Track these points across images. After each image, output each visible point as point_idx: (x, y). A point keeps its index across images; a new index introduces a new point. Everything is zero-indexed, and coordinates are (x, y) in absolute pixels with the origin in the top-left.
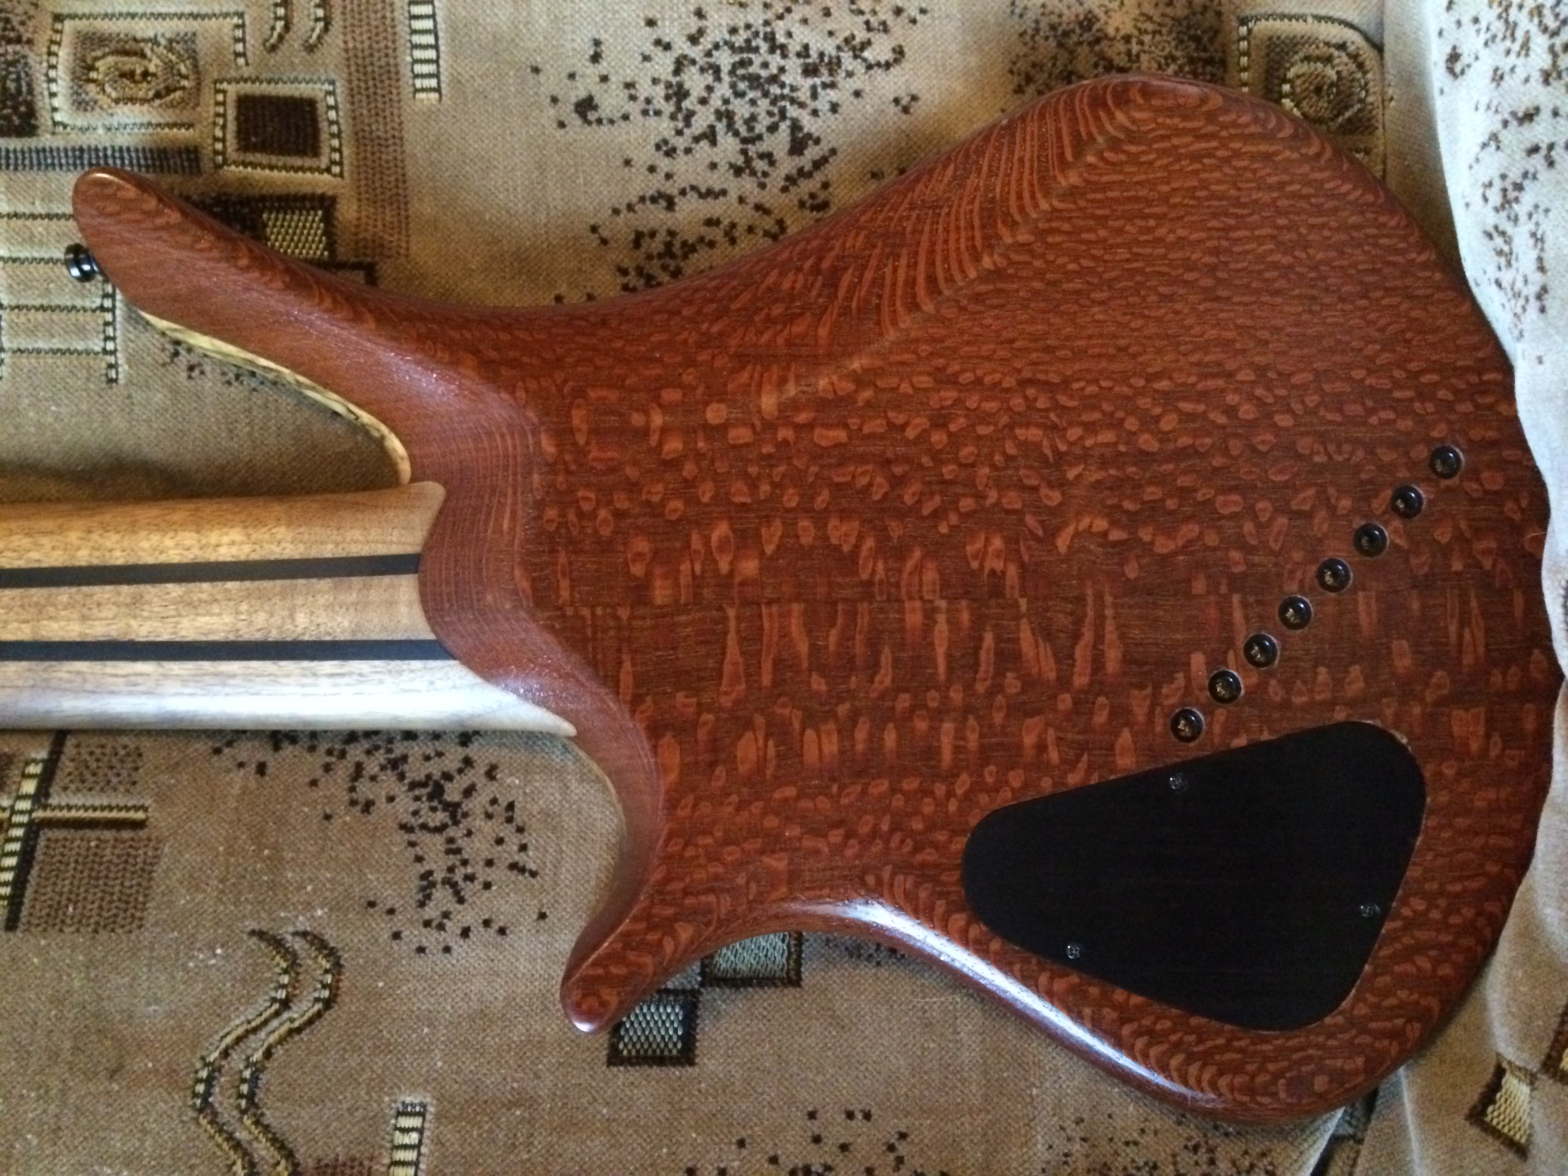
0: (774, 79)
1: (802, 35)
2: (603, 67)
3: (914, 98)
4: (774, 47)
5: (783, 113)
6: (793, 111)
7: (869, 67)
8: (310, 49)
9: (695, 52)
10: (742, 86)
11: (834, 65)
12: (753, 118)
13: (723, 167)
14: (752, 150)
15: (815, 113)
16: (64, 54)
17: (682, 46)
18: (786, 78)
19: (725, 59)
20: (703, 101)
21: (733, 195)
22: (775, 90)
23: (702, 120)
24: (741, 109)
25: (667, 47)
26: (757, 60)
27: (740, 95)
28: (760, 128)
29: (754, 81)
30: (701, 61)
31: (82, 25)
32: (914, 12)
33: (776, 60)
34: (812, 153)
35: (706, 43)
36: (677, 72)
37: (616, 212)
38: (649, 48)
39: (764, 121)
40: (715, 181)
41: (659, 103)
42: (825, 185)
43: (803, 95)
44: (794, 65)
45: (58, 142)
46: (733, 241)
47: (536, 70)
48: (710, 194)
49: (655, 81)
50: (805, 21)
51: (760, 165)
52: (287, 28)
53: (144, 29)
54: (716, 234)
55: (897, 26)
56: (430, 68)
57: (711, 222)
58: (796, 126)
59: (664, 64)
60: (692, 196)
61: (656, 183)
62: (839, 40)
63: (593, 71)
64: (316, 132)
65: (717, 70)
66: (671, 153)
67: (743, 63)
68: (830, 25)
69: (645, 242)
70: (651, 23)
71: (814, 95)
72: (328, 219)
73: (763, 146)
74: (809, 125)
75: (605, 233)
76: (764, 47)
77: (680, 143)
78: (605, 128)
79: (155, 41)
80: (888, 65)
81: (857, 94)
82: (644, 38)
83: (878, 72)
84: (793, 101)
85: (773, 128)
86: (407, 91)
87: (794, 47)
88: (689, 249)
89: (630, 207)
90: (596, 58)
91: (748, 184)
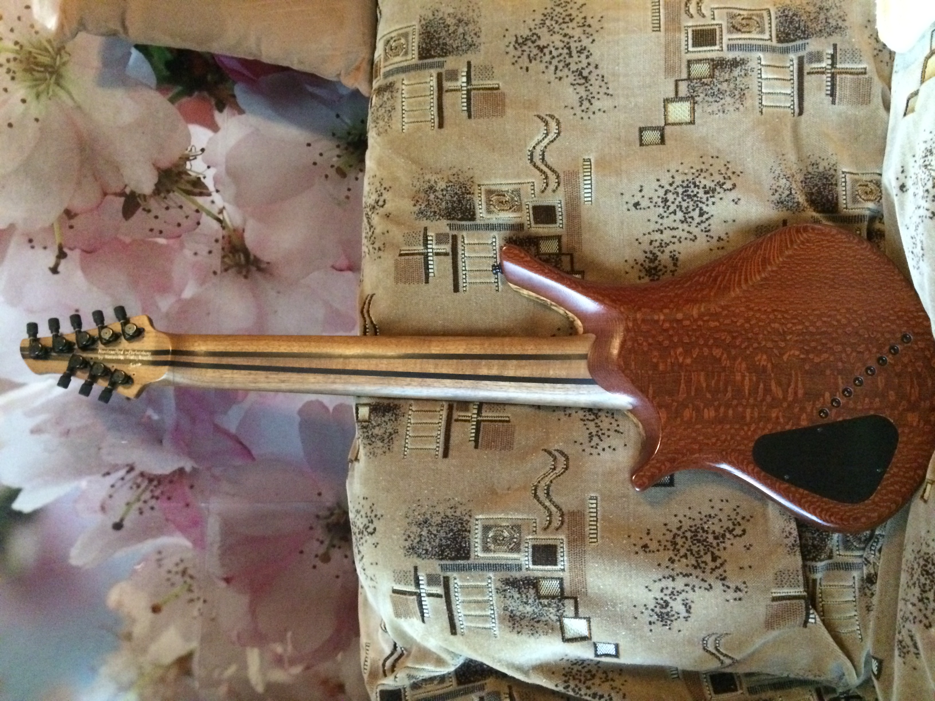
0: (695, 196)
1: (704, 182)
2: (643, 193)
3: (739, 199)
4: (695, 186)
5: (697, 205)
6: (700, 205)
7: (725, 190)
8: (554, 191)
9: (671, 189)
10: (685, 198)
11: (714, 190)
12: (688, 207)
13: (678, 221)
14: (687, 216)
15: (707, 205)
16: (483, 197)
17: (667, 187)
18: (699, 195)
19: (680, 190)
20: (673, 203)
21: (681, 229)
22: (695, 199)
23: (672, 208)
24: (684, 204)
25: (663, 187)
26: (690, 190)
27: (684, 200)
28: (690, 210)
29: (689, 196)
30: (673, 191)
31: (487, 187)
32: (739, 173)
33: (696, 190)
34: (706, 216)
35: (675, 186)
36: (665, 194)
37: (644, 234)
38: (657, 188)
39: (691, 208)
40: (675, 225)
41: (660, 203)
42: (709, 225)
43: (704, 200)
44: (701, 191)
45: (482, 223)
46: (680, 242)
47: (622, 194)
48: (674, 229)
49: (659, 197)
50: (705, 178)
51: (689, 220)
52: (547, 185)
53: (505, 188)
54: (675, 240)
55: (733, 177)
56: (589, 195)
57: (674, 237)
58: (701, 209)
59: (661, 193)
60: (668, 230)
61: (658, 226)
62: (715, 183)
63: (640, 195)
64: (555, 216)
65: (677, 193)
66: (662, 218)
67: (686, 191)
68: (713, 178)
69: (654, 243)
70: (658, 180)
71: (707, 200)
72: (560, 241)
73: (690, 215)
74: (705, 208)
75: (640, 241)
76: (692, 186)
77: (665, 215)
78: (642, 211)
79: (508, 191)
80: (731, 190)
81: (721, 199)
82: (655, 185)
83: (728, 192)
84: (701, 202)
85: (694, 210)
86: (582, 202)
87: (702, 186)
88: (667, 244)
89: (649, 233)
90: (641, 191)
91: (685, 226)
